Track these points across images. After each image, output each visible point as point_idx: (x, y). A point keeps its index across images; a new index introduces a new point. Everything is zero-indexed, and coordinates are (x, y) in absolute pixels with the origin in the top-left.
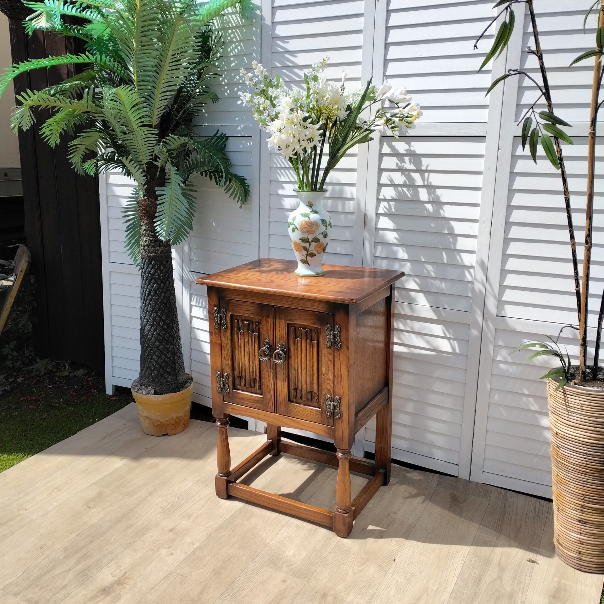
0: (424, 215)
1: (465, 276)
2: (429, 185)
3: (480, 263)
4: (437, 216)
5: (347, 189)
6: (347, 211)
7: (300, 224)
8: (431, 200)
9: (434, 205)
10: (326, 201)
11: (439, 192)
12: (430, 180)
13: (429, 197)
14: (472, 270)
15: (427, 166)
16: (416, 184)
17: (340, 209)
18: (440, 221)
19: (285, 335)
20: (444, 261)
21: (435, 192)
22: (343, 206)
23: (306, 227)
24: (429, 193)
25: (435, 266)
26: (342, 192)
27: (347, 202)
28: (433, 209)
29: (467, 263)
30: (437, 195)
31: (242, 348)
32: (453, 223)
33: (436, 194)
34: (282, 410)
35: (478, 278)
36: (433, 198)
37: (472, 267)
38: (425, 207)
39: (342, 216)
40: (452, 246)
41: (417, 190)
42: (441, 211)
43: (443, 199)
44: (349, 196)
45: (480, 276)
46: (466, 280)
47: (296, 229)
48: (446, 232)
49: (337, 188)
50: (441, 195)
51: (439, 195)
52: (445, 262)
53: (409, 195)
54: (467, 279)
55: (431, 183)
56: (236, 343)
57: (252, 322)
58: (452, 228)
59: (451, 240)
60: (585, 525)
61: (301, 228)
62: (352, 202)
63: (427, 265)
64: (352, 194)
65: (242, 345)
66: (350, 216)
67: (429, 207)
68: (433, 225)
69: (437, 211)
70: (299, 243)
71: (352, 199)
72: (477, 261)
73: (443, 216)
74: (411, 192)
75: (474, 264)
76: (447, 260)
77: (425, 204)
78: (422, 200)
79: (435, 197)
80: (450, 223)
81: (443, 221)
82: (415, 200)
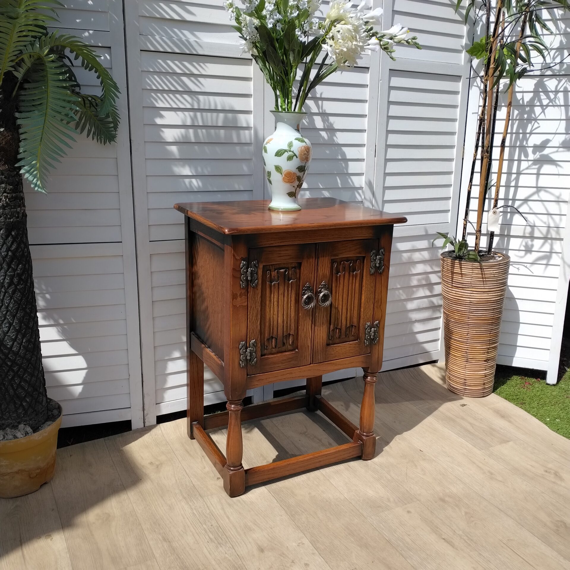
0: (321, 143)
1: (355, 197)
2: (324, 112)
3: (368, 183)
4: (331, 143)
5: (241, 117)
6: (243, 141)
7: (300, 151)
8: (326, 128)
9: (328, 132)
10: (217, 131)
11: (332, 119)
12: (324, 108)
13: (324, 125)
14: (360, 191)
15: (321, 94)
16: (312, 111)
17: (235, 140)
18: (333, 148)
19: (327, 273)
20: (338, 186)
21: (328, 119)
22: (239, 136)
23: (305, 154)
24: (323, 121)
25: (330, 191)
26: (235, 120)
27: (242, 132)
28: (328, 136)
29: (357, 185)
30: (331, 123)
31: (276, 303)
32: (345, 149)
33: (329, 122)
34: (319, 357)
35: (367, 197)
36: (327, 126)
37: (361, 188)
38: (321, 135)
39: (238, 148)
40: (345, 171)
41: (312, 117)
42: (335, 138)
43: (336, 127)
44: (244, 125)
45: (369, 195)
46: (357, 201)
47: (295, 157)
48: (340, 157)
49: (230, 115)
50: (334, 122)
51: (332, 122)
52: (340, 186)
53: (306, 123)
54: (358, 199)
55: (325, 111)
56: (268, 299)
57: (288, 268)
58: (344, 154)
59: (344, 165)
60: (489, 362)
61: (300, 154)
62: (247, 132)
63: (324, 192)
64: (248, 123)
65: (276, 299)
66: (246, 148)
67: (324, 134)
68: (328, 152)
69: (331, 138)
70: (294, 173)
71: (248, 128)
72: (365, 182)
73: (337, 143)
74: (307, 120)
75: (363, 185)
76: (341, 185)
77: (320, 132)
78: (318, 127)
79: (329, 125)
80: (342, 149)
81: (336, 148)
82: (311, 128)
